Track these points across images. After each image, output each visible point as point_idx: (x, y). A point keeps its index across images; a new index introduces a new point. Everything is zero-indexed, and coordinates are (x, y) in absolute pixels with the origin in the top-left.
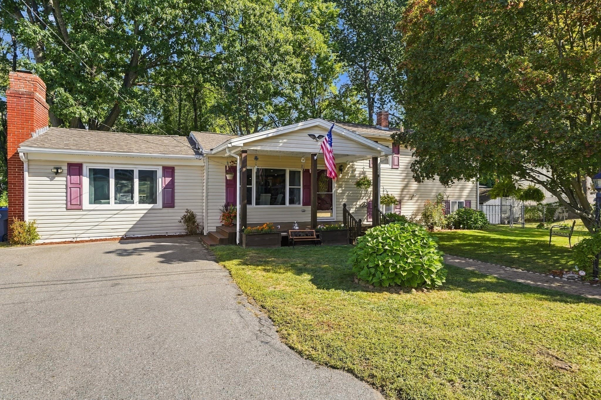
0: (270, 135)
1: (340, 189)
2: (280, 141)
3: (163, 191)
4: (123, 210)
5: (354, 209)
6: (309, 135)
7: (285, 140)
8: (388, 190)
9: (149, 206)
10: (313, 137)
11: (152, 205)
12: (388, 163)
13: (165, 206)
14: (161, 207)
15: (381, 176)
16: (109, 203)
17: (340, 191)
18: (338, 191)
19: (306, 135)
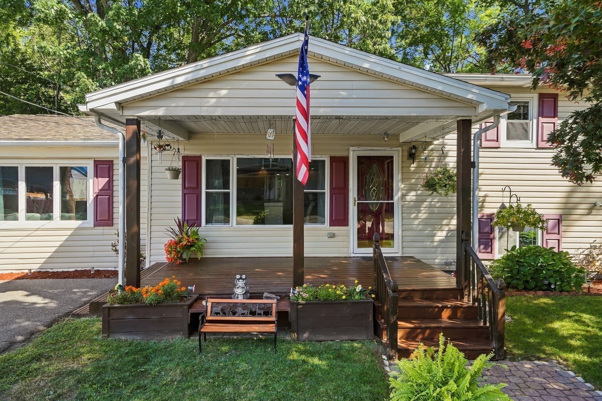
0: (179, 80)
1: (413, 193)
2: (211, 94)
3: (96, 199)
4: (37, 230)
5: (444, 233)
6: (280, 76)
7: (224, 92)
8: (519, 194)
9: (75, 224)
10: (290, 80)
11: (80, 222)
12: (527, 138)
13: (98, 223)
14: (92, 225)
15: (481, 165)
16: (16, 219)
17: (411, 196)
18: (408, 198)
19: (273, 76)
